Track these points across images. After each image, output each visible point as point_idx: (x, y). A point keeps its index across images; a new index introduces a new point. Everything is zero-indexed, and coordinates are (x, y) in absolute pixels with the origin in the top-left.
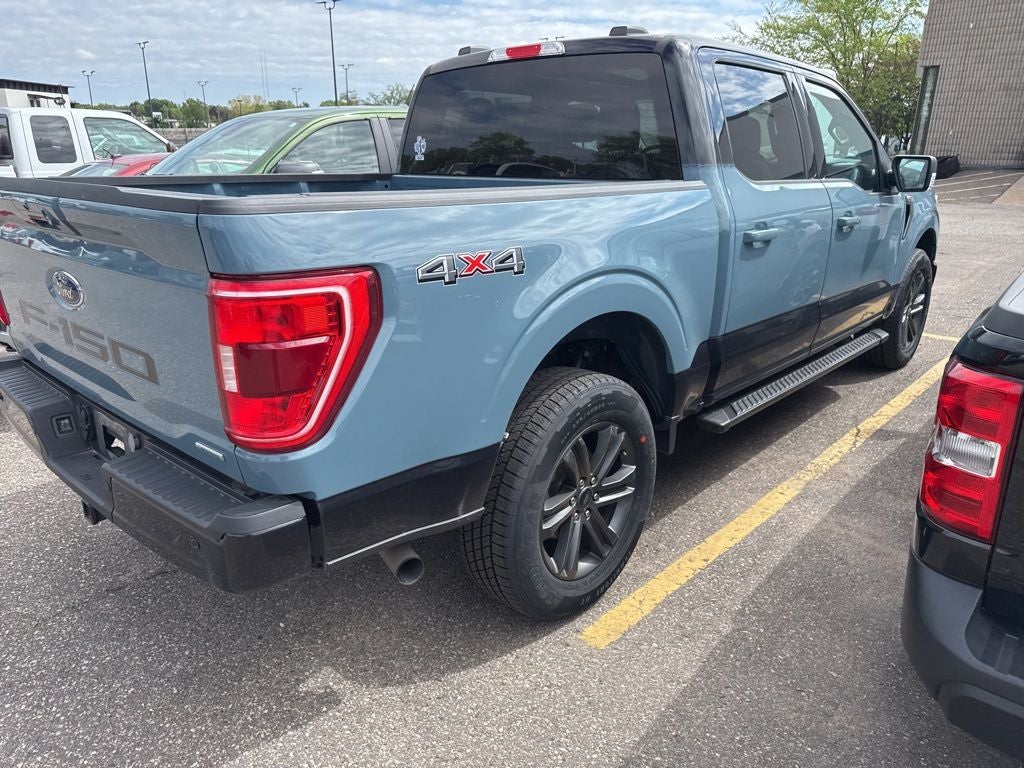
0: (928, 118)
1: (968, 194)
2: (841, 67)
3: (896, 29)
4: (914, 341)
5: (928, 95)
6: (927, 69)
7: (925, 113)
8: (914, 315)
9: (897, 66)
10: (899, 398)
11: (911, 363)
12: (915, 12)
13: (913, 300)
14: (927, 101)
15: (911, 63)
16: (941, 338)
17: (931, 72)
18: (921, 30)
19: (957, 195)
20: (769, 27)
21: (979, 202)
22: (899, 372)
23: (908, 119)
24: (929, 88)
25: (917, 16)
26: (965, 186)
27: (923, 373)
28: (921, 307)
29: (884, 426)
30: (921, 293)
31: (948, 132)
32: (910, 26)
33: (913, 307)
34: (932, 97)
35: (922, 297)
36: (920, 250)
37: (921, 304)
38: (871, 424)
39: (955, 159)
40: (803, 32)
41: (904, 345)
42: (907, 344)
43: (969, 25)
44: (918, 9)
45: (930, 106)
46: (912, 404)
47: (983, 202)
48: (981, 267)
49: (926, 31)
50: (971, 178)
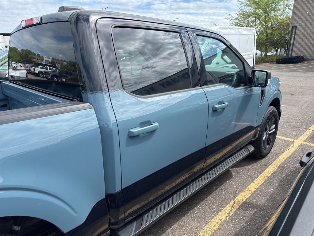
0: (293, 43)
1: (307, 69)
2: (264, 27)
3: (282, 14)
4: (271, 145)
5: (293, 36)
6: (293, 27)
7: (292, 41)
8: (270, 134)
9: (283, 26)
10: (260, 177)
11: (269, 154)
12: (288, 8)
13: (270, 128)
14: (293, 38)
15: (288, 25)
16: (286, 139)
17: (294, 28)
18: (291, 14)
19: (303, 69)
20: (241, 14)
21: (311, 72)
22: (263, 160)
23: (287, 43)
24: (293, 33)
25: (289, 10)
26: (306, 66)
27: (274, 160)
28: (274, 130)
29: (248, 199)
30: (274, 124)
31: (300, 48)
32: (287, 13)
33: (270, 131)
34: (295, 36)
35: (274, 126)
36: (272, 107)
37: (274, 129)
38: (242, 197)
39: (302, 57)
40: (252, 16)
41: (265, 148)
42: (267, 146)
43: (307, 12)
44: (289, 7)
45: (294, 39)
46: (264, 182)
47: (312, 72)
48: (307, 101)
49: (293, 15)
50: (307, 63)
